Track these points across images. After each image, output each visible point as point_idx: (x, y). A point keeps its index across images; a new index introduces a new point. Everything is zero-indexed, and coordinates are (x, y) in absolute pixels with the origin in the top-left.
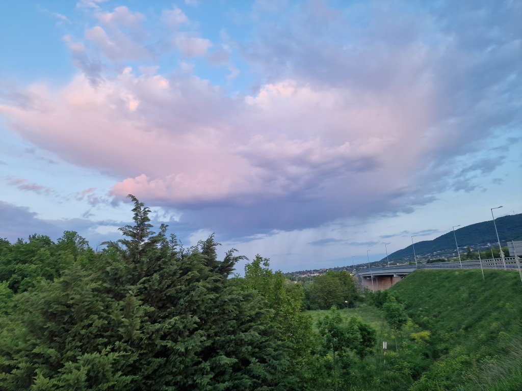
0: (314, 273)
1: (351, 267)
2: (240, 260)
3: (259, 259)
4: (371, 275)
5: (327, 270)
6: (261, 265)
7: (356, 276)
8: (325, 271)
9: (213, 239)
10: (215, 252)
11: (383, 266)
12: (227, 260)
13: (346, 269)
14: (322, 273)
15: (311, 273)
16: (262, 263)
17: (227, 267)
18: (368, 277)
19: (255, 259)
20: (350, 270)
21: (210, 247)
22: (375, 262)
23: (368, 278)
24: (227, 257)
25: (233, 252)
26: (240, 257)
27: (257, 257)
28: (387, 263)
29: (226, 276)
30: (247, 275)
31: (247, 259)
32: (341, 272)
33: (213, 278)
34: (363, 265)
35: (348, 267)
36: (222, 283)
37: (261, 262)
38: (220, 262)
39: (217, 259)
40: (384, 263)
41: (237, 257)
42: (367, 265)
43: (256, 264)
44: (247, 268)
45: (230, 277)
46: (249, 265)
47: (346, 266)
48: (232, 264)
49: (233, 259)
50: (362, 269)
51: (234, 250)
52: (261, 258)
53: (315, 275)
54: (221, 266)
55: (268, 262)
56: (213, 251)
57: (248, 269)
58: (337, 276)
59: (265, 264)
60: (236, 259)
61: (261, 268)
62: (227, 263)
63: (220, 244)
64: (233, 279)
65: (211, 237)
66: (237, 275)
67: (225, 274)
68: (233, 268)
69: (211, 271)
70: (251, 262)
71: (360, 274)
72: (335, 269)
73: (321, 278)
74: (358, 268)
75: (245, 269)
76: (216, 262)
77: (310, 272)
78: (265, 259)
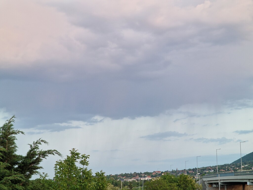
0: (145, 177)
1: (194, 170)
2: (49, 155)
3: (75, 155)
4: (219, 182)
5: (162, 173)
6: (78, 164)
7: (199, 181)
8: (160, 175)
9: (12, 125)
10: (14, 143)
11: (234, 170)
12: (31, 154)
13: (188, 173)
14: (155, 176)
15: (141, 177)
16: (79, 160)
17: (31, 164)
18: (215, 183)
19: (70, 155)
20: (192, 174)
21: (7, 136)
22: (225, 165)
23: (214, 186)
24: (31, 151)
25: (40, 143)
26: (50, 152)
27: (72, 153)
28: (240, 167)
29: (29, 176)
30: (57, 177)
31: (60, 155)
32: (181, 176)
33: (10, 178)
34: (209, 169)
35: (190, 170)
36: (23, 185)
37: (77, 160)
38: (21, 157)
39: (17, 153)
40: (237, 166)
41: (45, 152)
42: (214, 168)
43: (70, 162)
44: (58, 167)
45: (34, 177)
46: (61, 163)
47: (187, 169)
48: (38, 161)
49: (40, 154)
50: (208, 173)
51: (42, 141)
52: (77, 154)
53: (146, 179)
54: (23, 163)
55: (87, 160)
56: (11, 141)
57: (60, 169)
58: (175, 182)
59: (83, 163)
60: (44, 154)
61: (76, 168)
62: (31, 158)
63: (22, 133)
64: (38, 181)
65: (10, 122)
66: (44, 175)
67: (28, 173)
68: (39, 166)
69: (9, 168)
70: (63, 158)
71: (204, 179)
72: (173, 172)
73: (154, 183)
74: (203, 171)
75: (56, 167)
76: (15, 156)
77: (140, 175)
78: (83, 156)
